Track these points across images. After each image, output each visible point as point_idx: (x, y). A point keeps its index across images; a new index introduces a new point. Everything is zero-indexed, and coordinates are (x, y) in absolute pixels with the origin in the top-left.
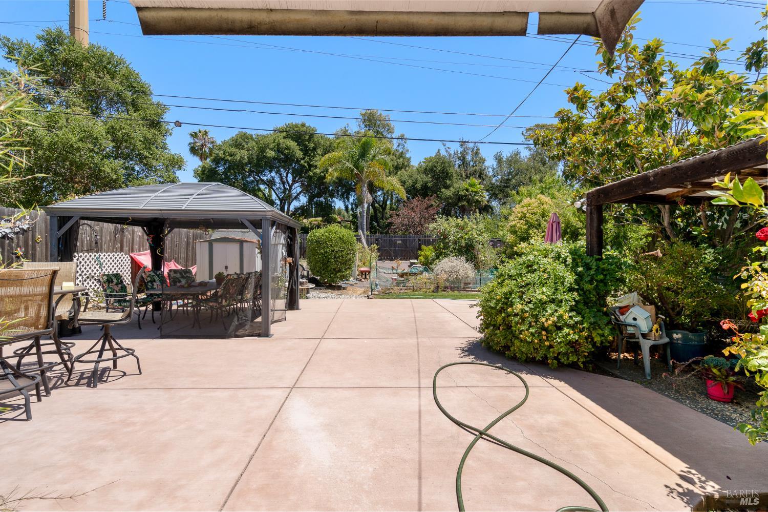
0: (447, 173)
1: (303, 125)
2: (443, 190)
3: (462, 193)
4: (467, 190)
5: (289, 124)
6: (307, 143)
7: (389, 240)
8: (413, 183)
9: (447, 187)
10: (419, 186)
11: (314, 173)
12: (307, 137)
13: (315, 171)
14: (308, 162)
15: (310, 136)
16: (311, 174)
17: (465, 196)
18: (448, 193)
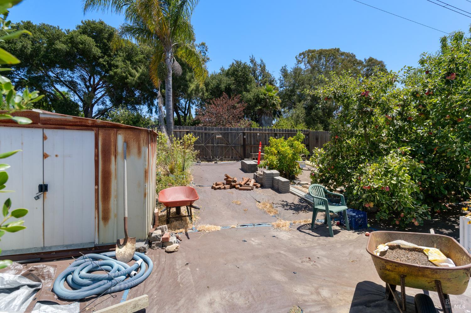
0: (247, 79)
1: (102, 23)
2: (245, 93)
3: (262, 96)
4: (265, 95)
5: (86, 22)
6: (106, 41)
7: (206, 134)
8: (217, 84)
9: (248, 91)
10: (223, 86)
11: (115, 73)
12: (106, 35)
13: (115, 70)
14: (107, 61)
15: (109, 35)
16: (111, 73)
17: (264, 99)
18: (250, 96)
